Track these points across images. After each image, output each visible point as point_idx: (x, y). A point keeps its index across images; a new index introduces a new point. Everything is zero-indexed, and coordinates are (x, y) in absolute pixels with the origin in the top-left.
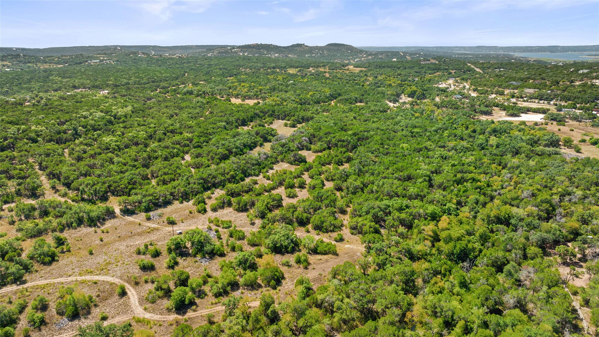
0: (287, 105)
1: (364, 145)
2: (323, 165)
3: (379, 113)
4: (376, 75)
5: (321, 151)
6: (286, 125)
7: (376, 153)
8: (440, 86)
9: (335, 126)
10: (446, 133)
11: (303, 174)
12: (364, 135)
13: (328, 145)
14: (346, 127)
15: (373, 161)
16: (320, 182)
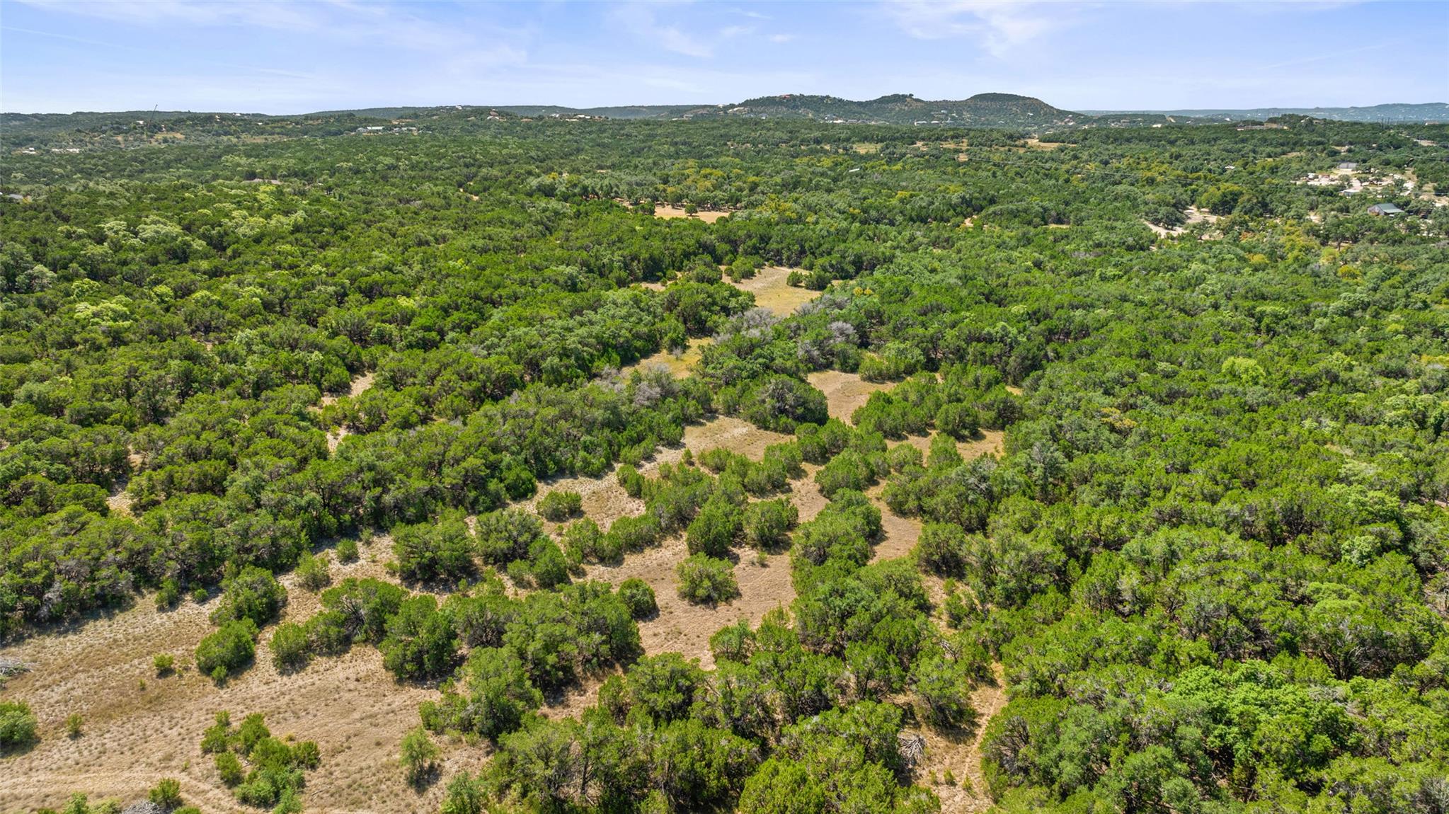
0: (817, 223)
1: (1073, 359)
2: (896, 435)
3: (1123, 251)
4: (1105, 158)
5: (896, 377)
6: (795, 282)
7: (1125, 391)
8: (1315, 183)
9: (965, 284)
10: (1393, 322)
11: (798, 474)
12: (1070, 320)
13: (925, 352)
14: (1003, 292)
15: (1113, 429)
16: (859, 521)
